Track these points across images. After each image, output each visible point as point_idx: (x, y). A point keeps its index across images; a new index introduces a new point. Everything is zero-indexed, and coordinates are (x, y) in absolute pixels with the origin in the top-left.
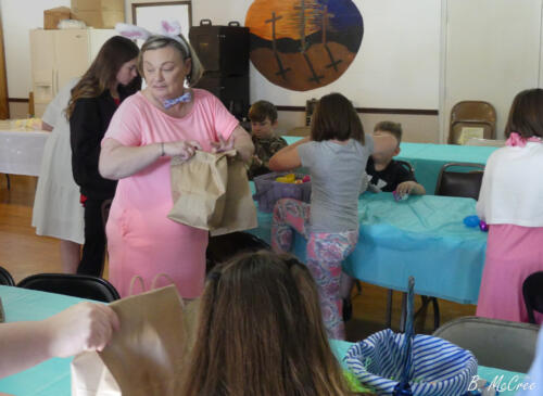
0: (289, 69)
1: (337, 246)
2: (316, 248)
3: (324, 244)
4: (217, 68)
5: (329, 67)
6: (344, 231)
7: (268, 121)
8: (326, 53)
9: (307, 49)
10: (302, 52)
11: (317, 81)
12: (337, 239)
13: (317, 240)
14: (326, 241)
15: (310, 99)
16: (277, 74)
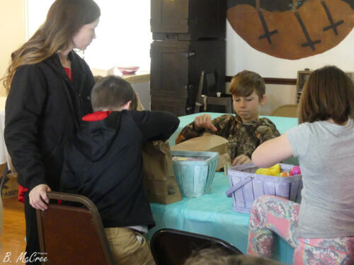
0: (275, 32)
1: (332, 254)
2: (305, 257)
3: (315, 252)
4: (186, 30)
5: (325, 29)
6: (342, 238)
7: (255, 96)
8: (324, 12)
9: (299, 7)
10: (294, 10)
11: (312, 46)
12: (332, 247)
13: (308, 247)
14: (317, 248)
15: (302, 69)
16: (261, 38)
